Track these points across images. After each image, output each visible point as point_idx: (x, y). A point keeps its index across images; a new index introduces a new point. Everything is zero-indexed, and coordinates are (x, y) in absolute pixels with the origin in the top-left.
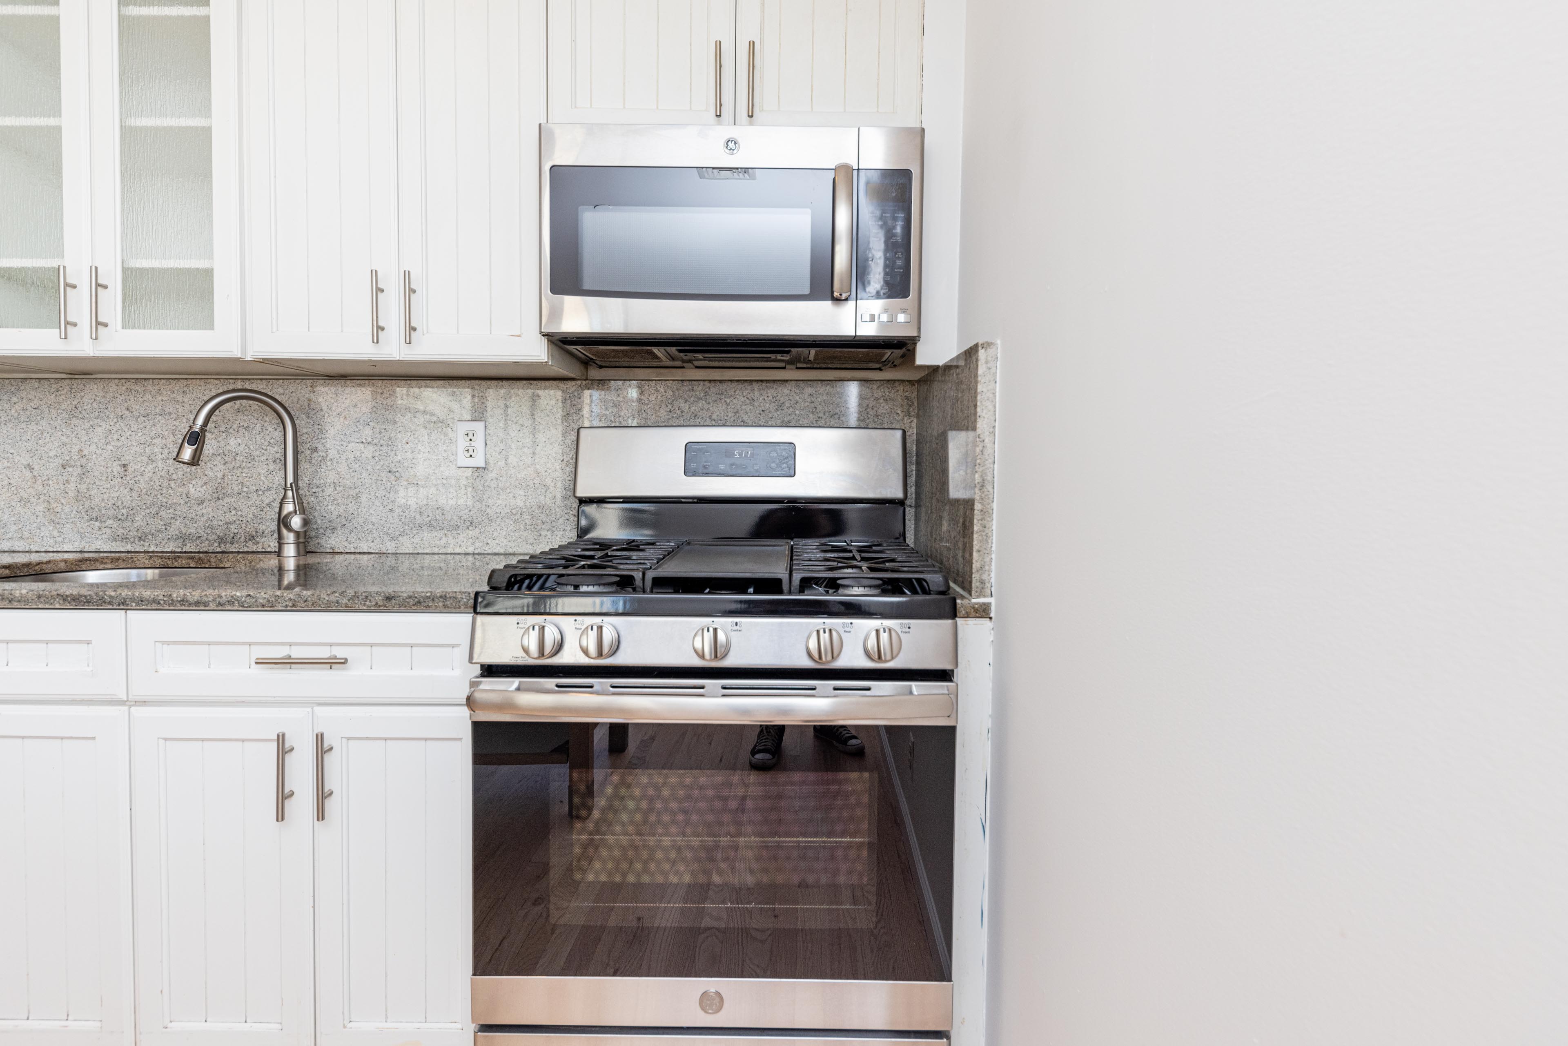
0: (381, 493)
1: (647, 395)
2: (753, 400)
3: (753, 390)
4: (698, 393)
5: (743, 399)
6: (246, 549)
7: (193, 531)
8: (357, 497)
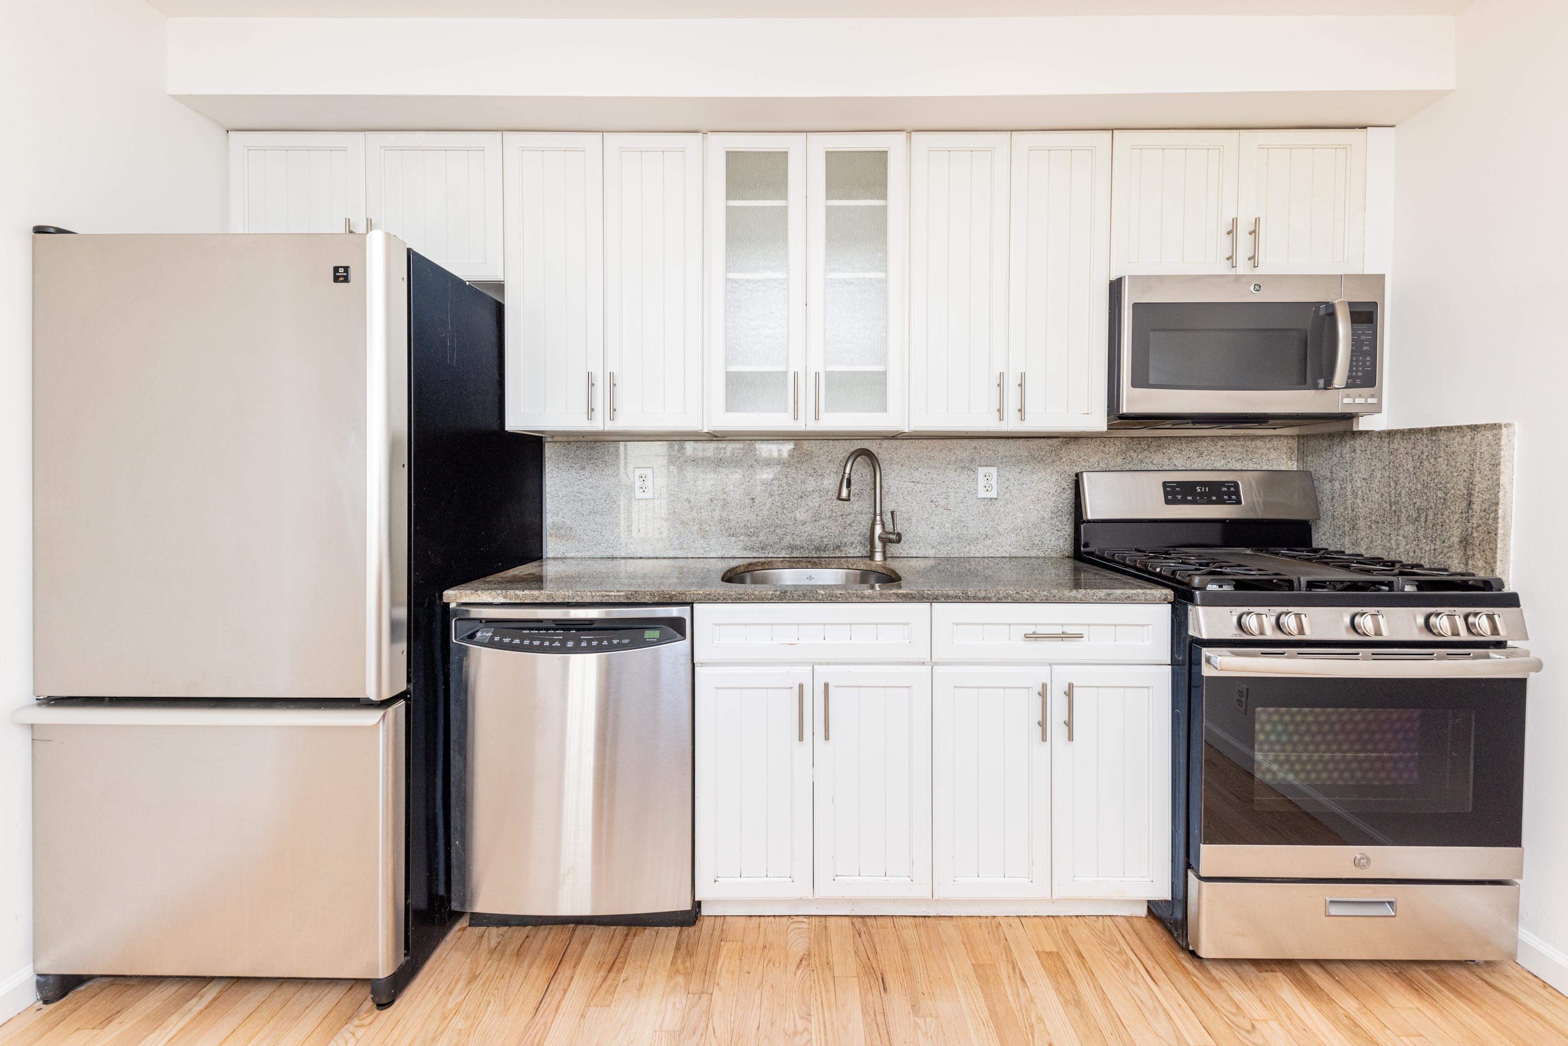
0: (926, 516)
1: (1107, 447)
2: (1182, 450)
3: (1181, 444)
4: (1143, 446)
5: (1174, 450)
6: (834, 555)
7: (798, 543)
8: (909, 519)
